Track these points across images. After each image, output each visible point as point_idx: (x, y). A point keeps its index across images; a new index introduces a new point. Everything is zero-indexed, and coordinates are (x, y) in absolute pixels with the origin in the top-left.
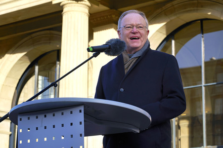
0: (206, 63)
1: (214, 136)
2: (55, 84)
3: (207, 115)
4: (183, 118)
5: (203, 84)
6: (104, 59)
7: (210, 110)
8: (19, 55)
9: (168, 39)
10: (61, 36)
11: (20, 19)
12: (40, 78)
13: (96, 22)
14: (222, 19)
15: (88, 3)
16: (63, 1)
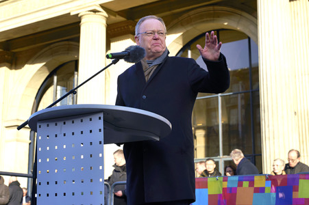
2: (74, 92)
3: (223, 125)
4: (200, 128)
6: (123, 66)
7: (226, 120)
9: (184, 49)
10: (79, 46)
11: (39, 30)
12: (59, 88)
13: (113, 33)
14: (238, 29)
15: (105, 14)
16: (82, 12)
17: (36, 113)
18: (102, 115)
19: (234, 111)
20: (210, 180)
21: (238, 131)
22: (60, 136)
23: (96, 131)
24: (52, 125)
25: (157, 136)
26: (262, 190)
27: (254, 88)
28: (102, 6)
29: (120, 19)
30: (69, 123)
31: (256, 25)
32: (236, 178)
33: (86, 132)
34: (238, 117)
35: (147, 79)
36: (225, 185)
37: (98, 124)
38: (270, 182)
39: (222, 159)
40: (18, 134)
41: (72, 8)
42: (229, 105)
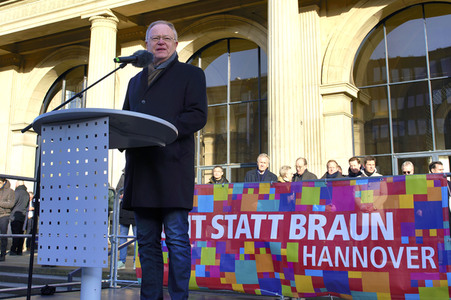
0: (231, 82)
1: (237, 153)
2: (80, 95)
3: (231, 133)
4: (207, 136)
5: (229, 102)
6: (132, 71)
7: (234, 128)
8: (48, 69)
9: (194, 57)
10: (89, 51)
11: (49, 33)
12: (68, 92)
13: (123, 39)
14: (249, 38)
15: (116, 19)
16: (93, 16)
17: (44, 115)
18: (107, 119)
19: (242, 120)
20: (216, 186)
21: (246, 139)
22: (65, 140)
23: (101, 135)
24: (56, 129)
25: (163, 142)
26: (266, 197)
27: (263, 97)
28: (112, 10)
29: (131, 24)
30: (74, 126)
31: (266, 35)
32: (241, 185)
33: (91, 136)
34: (246, 125)
35: (149, 83)
36: (231, 191)
37: (103, 128)
38: (274, 189)
39: (230, 166)
40: (25, 139)
41: (83, 12)
42: (238, 114)
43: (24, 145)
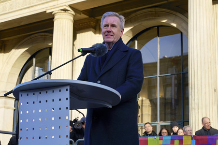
0: (160, 60)
1: (165, 114)
2: (50, 73)
3: (160, 98)
5: (158, 75)
7: (162, 95)
8: (23, 50)
9: (132, 40)
10: (52, 37)
11: (23, 24)
12: (37, 68)
13: (78, 27)
15: (73, 12)
16: (55, 10)
17: (19, 85)
18: (68, 88)
19: (169, 89)
21: (171, 103)
22: (37, 103)
23: (63, 99)
24: (31, 94)
25: (110, 104)
27: (185, 71)
28: (70, 6)
29: (84, 16)
30: (43, 93)
31: (187, 23)
32: (169, 138)
33: (57, 100)
34: (171, 93)
36: (161, 142)
37: (66, 94)
38: (195, 141)
39: (159, 124)
40: (5, 103)
41: (48, 8)
42: (165, 84)
43: (5, 107)
